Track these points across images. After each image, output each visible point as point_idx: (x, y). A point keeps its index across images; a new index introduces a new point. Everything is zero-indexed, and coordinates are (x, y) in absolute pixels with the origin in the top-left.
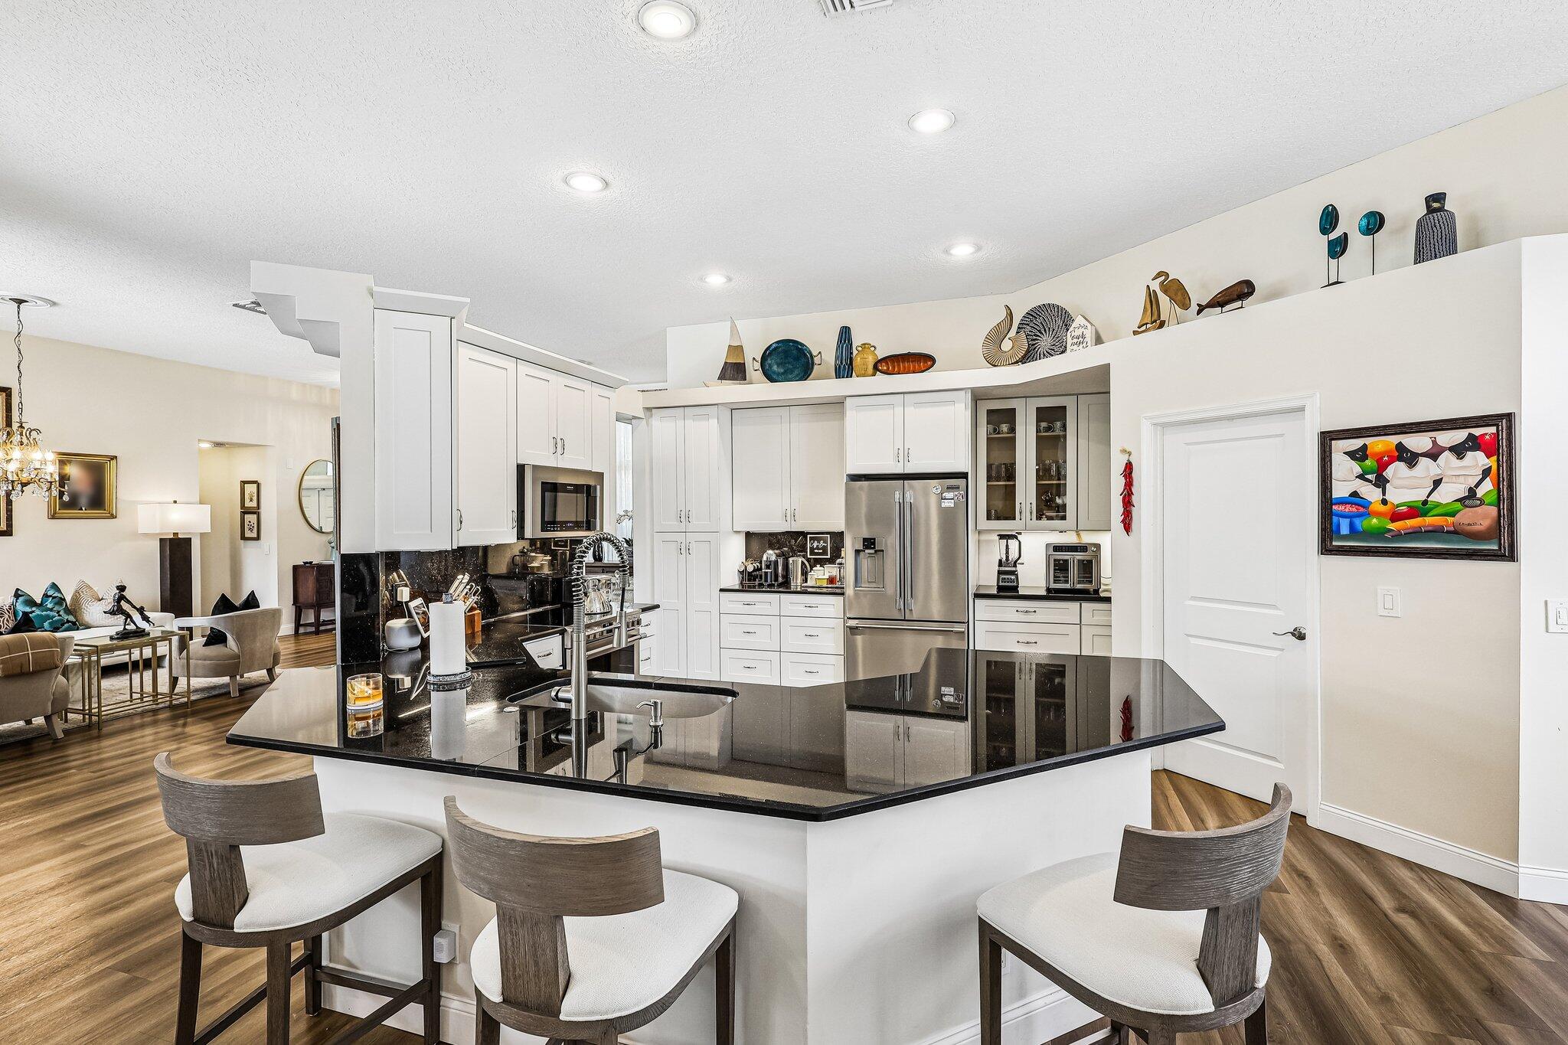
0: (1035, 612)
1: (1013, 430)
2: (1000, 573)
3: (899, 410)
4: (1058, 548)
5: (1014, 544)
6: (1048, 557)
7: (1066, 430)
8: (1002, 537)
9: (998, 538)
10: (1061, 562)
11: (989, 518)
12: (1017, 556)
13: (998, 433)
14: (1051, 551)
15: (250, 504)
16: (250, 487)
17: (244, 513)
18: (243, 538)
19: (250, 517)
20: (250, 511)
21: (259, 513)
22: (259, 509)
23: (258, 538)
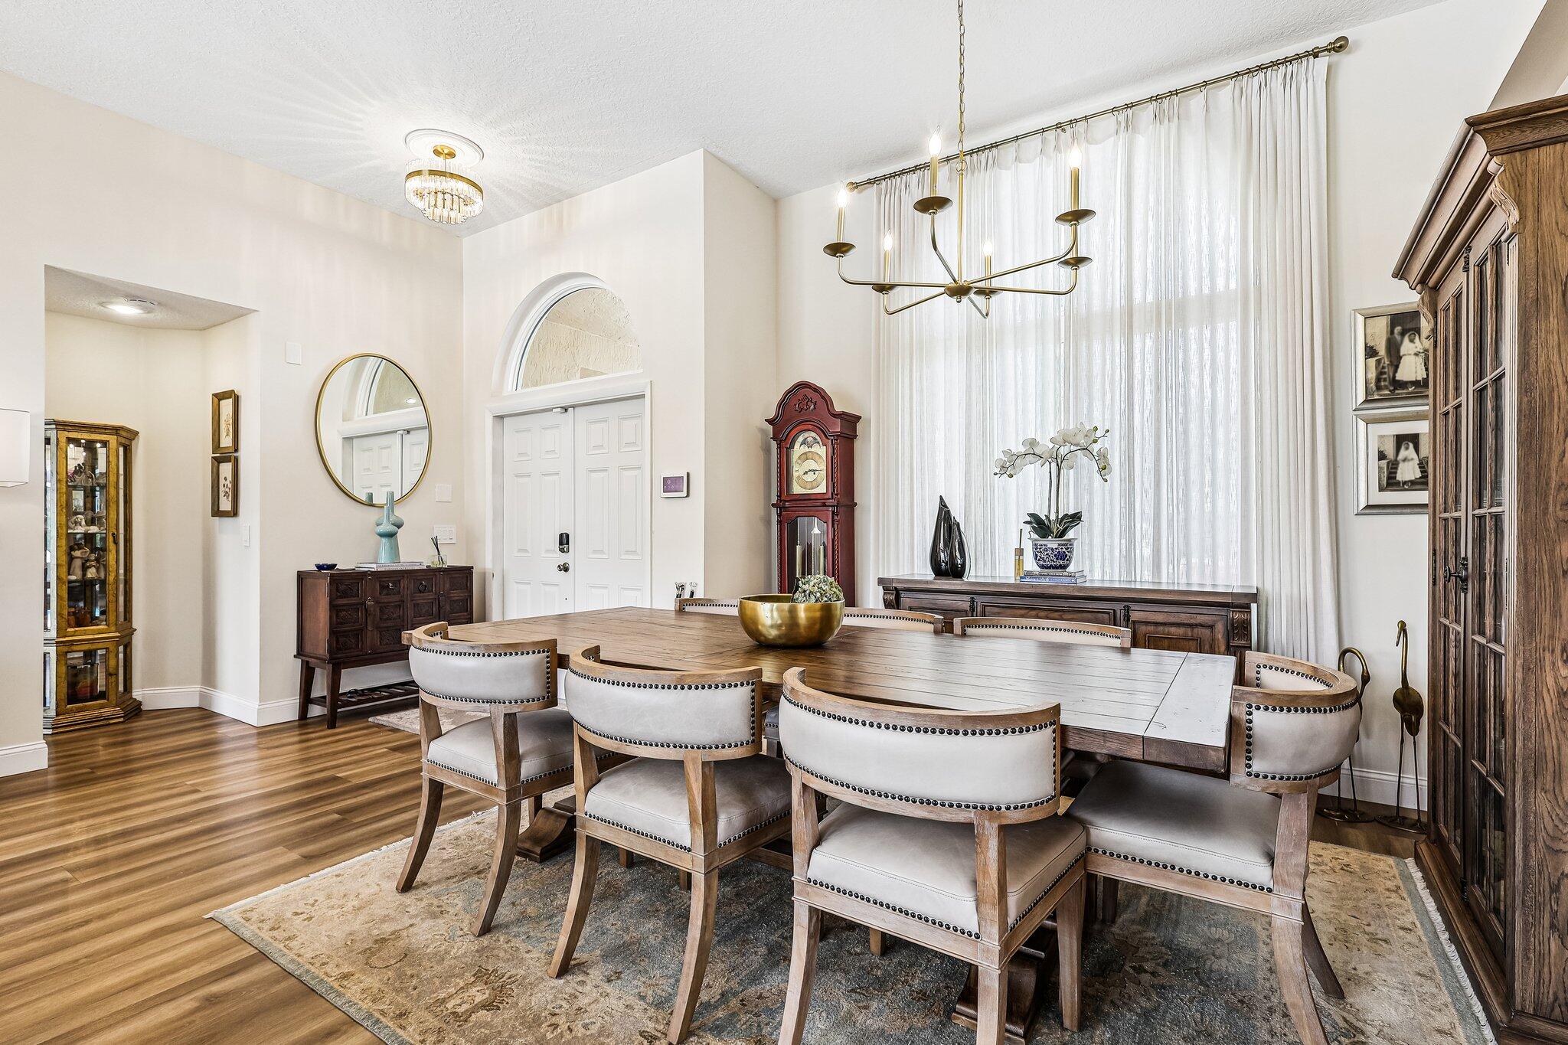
15: (226, 441)
16: (227, 406)
17: (218, 461)
18: (217, 512)
19: (226, 469)
20: (225, 456)
21: (236, 459)
22: (236, 450)
23: (234, 513)
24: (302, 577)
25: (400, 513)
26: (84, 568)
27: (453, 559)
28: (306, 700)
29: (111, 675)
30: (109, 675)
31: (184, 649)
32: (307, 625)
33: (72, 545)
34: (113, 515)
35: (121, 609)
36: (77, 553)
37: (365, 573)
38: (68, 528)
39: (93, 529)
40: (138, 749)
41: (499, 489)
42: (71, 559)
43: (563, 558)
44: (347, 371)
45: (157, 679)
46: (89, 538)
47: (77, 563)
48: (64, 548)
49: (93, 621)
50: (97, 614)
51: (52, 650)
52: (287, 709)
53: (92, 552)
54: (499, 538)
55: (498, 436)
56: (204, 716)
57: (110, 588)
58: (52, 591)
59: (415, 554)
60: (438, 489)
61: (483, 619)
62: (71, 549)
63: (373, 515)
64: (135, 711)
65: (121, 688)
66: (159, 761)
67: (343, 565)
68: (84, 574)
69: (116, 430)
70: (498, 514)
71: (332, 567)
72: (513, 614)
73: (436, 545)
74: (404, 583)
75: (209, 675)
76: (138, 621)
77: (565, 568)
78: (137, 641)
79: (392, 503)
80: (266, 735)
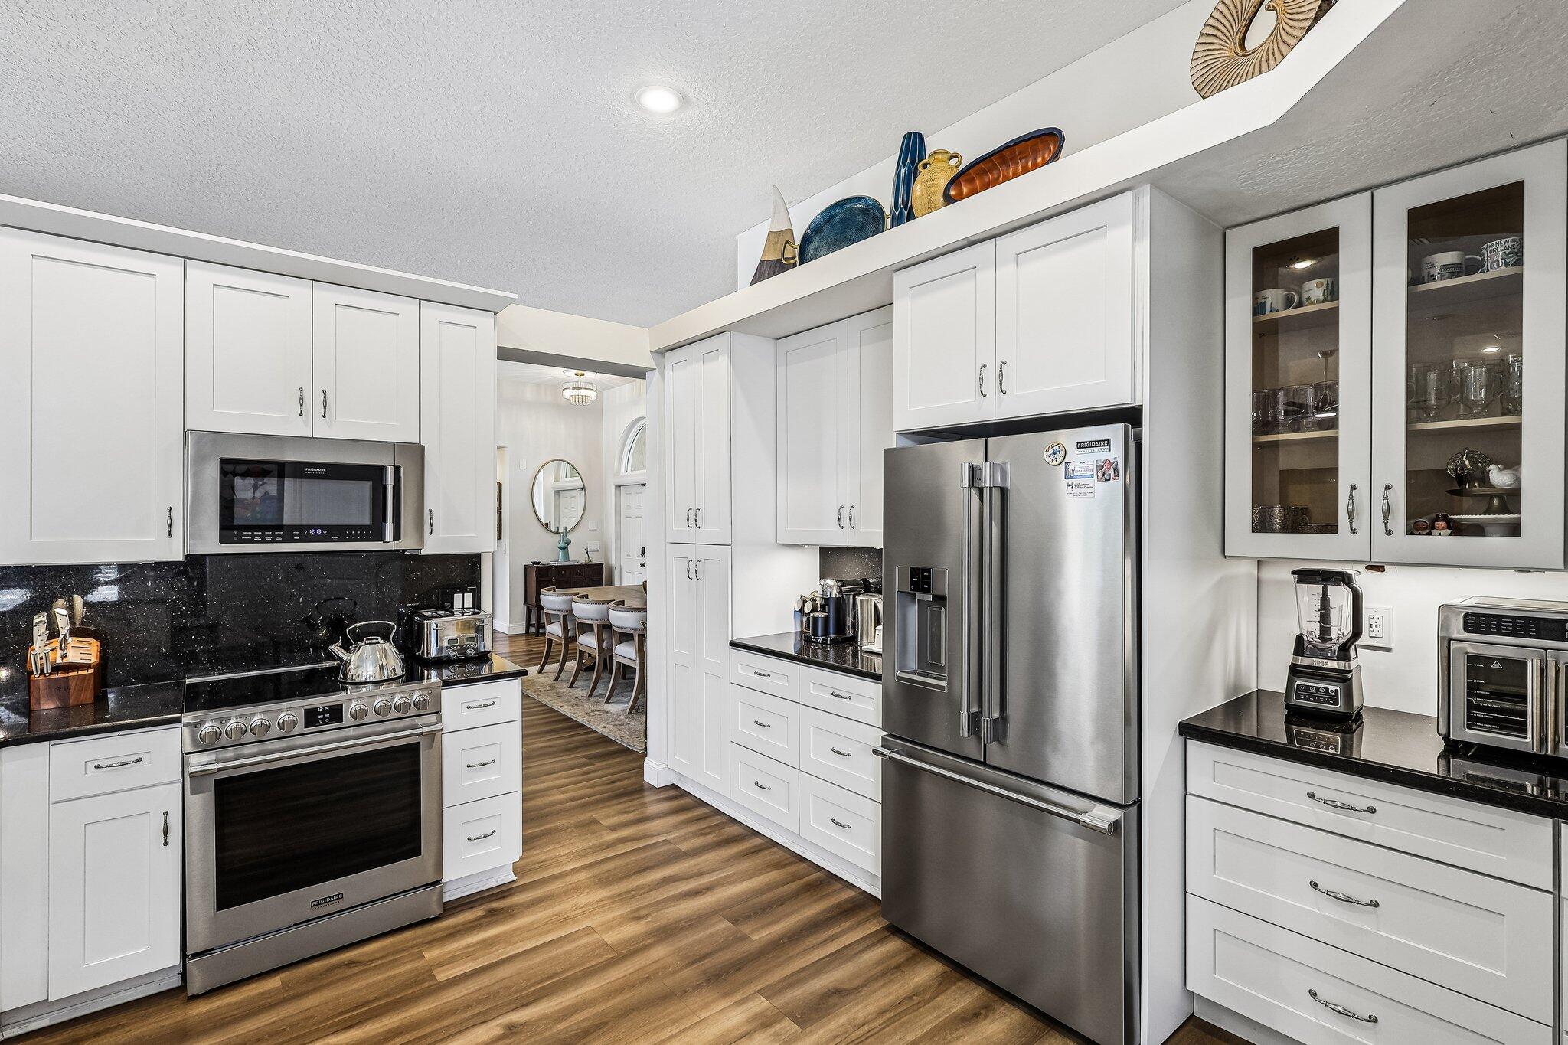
0: (1372, 810)
1: (1333, 293)
2: (1295, 671)
3: (986, 276)
4: (1479, 622)
5: (1340, 596)
6: (1446, 644)
7: (1519, 262)
8: (1304, 576)
9: (1293, 578)
10: (1497, 665)
11: (1262, 524)
12: (1348, 630)
13: (1300, 305)
14: (1457, 630)
15: (498, 504)
17: (496, 513)
19: (498, 516)
20: (498, 511)
21: (501, 513)
22: (501, 509)
23: (501, 537)
24: (526, 567)
25: (569, 537)
27: (595, 559)
28: (528, 625)
32: (528, 589)
37: (551, 567)
41: (618, 523)
43: (642, 560)
44: (544, 469)
52: (520, 628)
54: (619, 549)
55: (618, 496)
59: (577, 557)
60: (590, 523)
61: (610, 583)
63: (558, 537)
67: (544, 562)
70: (618, 537)
71: (539, 563)
72: (625, 584)
73: (587, 553)
74: (569, 571)
77: (643, 565)
79: (567, 532)
80: (512, 637)
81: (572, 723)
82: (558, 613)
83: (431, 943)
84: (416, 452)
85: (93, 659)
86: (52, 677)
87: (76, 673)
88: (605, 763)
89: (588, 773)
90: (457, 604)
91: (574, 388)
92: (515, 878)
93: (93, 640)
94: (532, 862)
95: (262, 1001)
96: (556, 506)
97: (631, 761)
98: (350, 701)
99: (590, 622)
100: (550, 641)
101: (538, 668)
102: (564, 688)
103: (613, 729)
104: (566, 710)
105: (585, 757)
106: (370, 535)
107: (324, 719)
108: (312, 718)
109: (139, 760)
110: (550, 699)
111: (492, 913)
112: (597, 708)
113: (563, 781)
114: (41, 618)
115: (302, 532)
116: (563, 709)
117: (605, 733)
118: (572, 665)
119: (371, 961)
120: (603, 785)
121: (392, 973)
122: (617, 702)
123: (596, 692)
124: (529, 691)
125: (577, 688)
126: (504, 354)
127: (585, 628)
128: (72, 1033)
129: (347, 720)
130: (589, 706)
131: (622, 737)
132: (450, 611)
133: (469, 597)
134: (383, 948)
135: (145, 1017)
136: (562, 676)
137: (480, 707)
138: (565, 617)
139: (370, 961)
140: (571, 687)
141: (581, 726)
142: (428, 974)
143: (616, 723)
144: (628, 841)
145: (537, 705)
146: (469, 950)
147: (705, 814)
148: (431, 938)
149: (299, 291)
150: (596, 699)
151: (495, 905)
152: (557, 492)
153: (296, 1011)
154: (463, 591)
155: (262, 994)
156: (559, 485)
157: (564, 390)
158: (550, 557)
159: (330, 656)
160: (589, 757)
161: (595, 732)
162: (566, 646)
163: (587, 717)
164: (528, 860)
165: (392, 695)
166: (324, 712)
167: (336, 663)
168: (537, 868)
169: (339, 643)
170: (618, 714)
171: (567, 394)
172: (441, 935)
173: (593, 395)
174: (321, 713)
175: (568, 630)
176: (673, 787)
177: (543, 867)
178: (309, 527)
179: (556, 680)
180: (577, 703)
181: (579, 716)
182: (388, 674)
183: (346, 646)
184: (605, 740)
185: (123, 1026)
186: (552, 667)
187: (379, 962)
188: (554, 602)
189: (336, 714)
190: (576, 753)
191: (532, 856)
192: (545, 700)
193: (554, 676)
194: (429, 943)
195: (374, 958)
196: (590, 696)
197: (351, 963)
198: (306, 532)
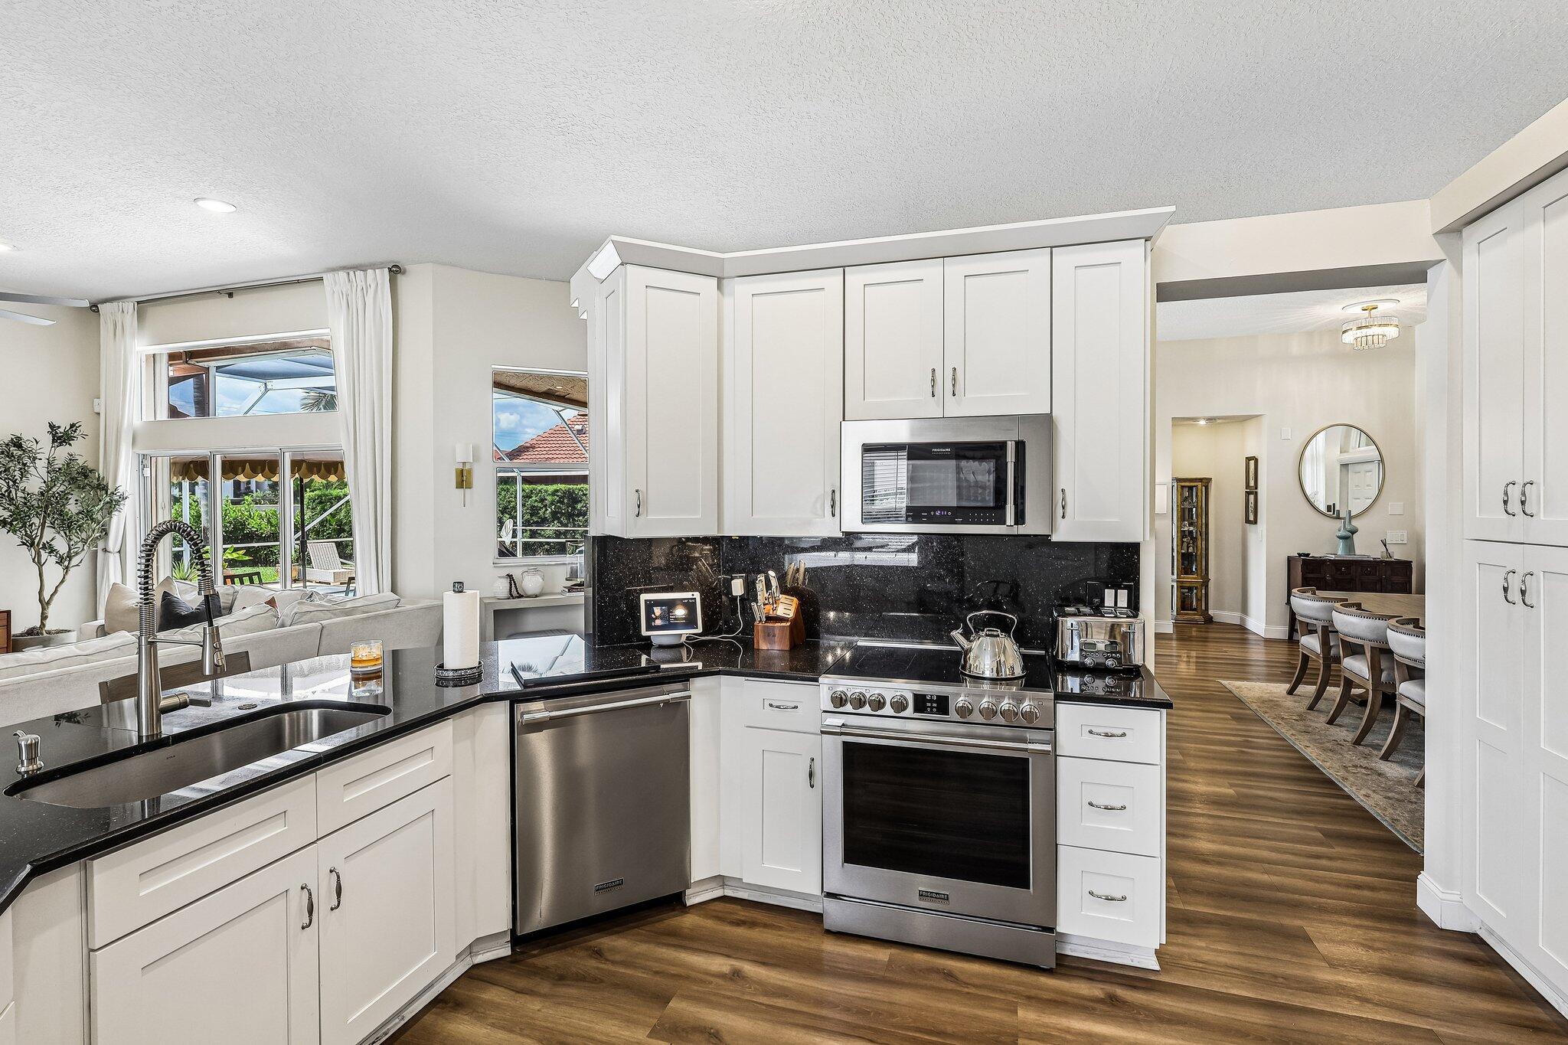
15: (1252, 483)
16: (1252, 463)
17: (1248, 494)
18: (1248, 521)
19: (1252, 497)
20: (1252, 491)
21: (1256, 493)
22: (1256, 488)
23: (1255, 522)
24: (1290, 559)
25: (1355, 523)
26: (1188, 548)
27: (1398, 555)
28: (1291, 631)
29: (1199, 600)
30: (1197, 600)
31: (1233, 594)
33: (1183, 535)
34: (1200, 522)
35: (1204, 568)
36: (1185, 540)
37: (1326, 561)
38: (1182, 527)
39: (1191, 528)
40: (1211, 635)
42: (1183, 542)
44: (1321, 436)
45: (1220, 607)
46: (1191, 532)
47: (1185, 544)
48: (1180, 537)
49: (1192, 573)
50: (1194, 570)
51: (1175, 584)
52: (1280, 633)
53: (1191, 539)
56: (1242, 629)
57: (1198, 558)
58: (1175, 554)
59: (1366, 548)
60: (1392, 505)
62: (1183, 538)
63: (1339, 524)
64: (1209, 620)
65: (1203, 608)
66: (1218, 640)
67: (1316, 553)
68: (1188, 550)
69: (1201, 480)
71: (1308, 555)
73: (1385, 546)
74: (1353, 568)
75: (1244, 609)
76: (1212, 575)
78: (1211, 585)
79: (1351, 518)
80: (1269, 642)
81: (1316, 776)
82: (1315, 622)
83: (1033, 1000)
84: (1046, 423)
85: (791, 614)
86: (766, 624)
87: (779, 624)
88: (1353, 851)
89: (1318, 857)
90: (1109, 601)
91: (1360, 328)
92: (1158, 968)
93: (795, 599)
94: (1189, 955)
95: (868, 968)
96: (1344, 484)
97: (1399, 864)
98: (959, 695)
99: (1359, 642)
100: (1306, 658)
101: (1287, 686)
102: (1319, 721)
103: (1383, 803)
104: (1312, 754)
105: (1320, 830)
106: (993, 517)
107: (932, 707)
108: (921, 703)
109: (796, 707)
110: (1294, 732)
111: (1112, 1001)
112: (1364, 762)
113: (1274, 856)
114: (761, 577)
115: (929, 513)
116: (1309, 750)
117: (1368, 804)
118: (1334, 692)
119: (967, 984)
120: (1339, 885)
121: (980, 1012)
122: (1401, 763)
123: (1369, 738)
124: (1266, 715)
125: (1340, 726)
126: (1166, 292)
127: (1354, 650)
128: (755, 915)
129: (953, 715)
130: (1350, 757)
131: (1394, 820)
132: (1098, 610)
133: (1123, 595)
134: (984, 976)
135: (795, 929)
136: (1321, 705)
137: (1107, 735)
138: (1325, 629)
139: (965, 983)
140: (1331, 722)
141: (1329, 783)
142: (1012, 1039)
143: (1390, 795)
144: (1357, 998)
145: (1273, 736)
146: (1069, 1037)
147: (1540, 1021)
148: (1033, 992)
149: (930, 271)
150: (1367, 750)
151: (1121, 992)
152: (1345, 466)
153: (886, 999)
154: (1116, 587)
155: (871, 961)
156: (1346, 458)
157: (1344, 332)
158: (1325, 545)
159: (952, 641)
160: (1328, 834)
161: (1349, 797)
162: (1327, 667)
163: (1342, 773)
164: (1185, 950)
165: (1000, 698)
166: (931, 701)
167: (958, 648)
168: (1195, 969)
169: (960, 631)
170: (1399, 783)
171: (1349, 338)
172: (1046, 995)
173: (1392, 332)
174: (929, 701)
175: (1331, 647)
176: (1474, 939)
177: (1201, 970)
178: (935, 508)
179: (1311, 708)
180: (1335, 748)
181: (1330, 768)
182: (1006, 673)
183: (967, 634)
184: (1363, 816)
185: (780, 928)
186: (1308, 690)
187: (972, 990)
188: (1309, 608)
189: (942, 705)
190: (1310, 821)
191: (1190, 947)
192: (1285, 731)
193: (1307, 702)
194: (1029, 998)
195: (971, 982)
196: (1358, 742)
197: (949, 975)
198: (932, 513)
